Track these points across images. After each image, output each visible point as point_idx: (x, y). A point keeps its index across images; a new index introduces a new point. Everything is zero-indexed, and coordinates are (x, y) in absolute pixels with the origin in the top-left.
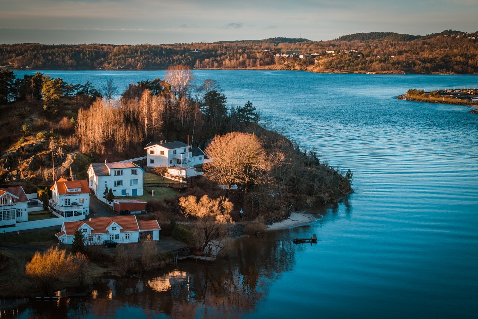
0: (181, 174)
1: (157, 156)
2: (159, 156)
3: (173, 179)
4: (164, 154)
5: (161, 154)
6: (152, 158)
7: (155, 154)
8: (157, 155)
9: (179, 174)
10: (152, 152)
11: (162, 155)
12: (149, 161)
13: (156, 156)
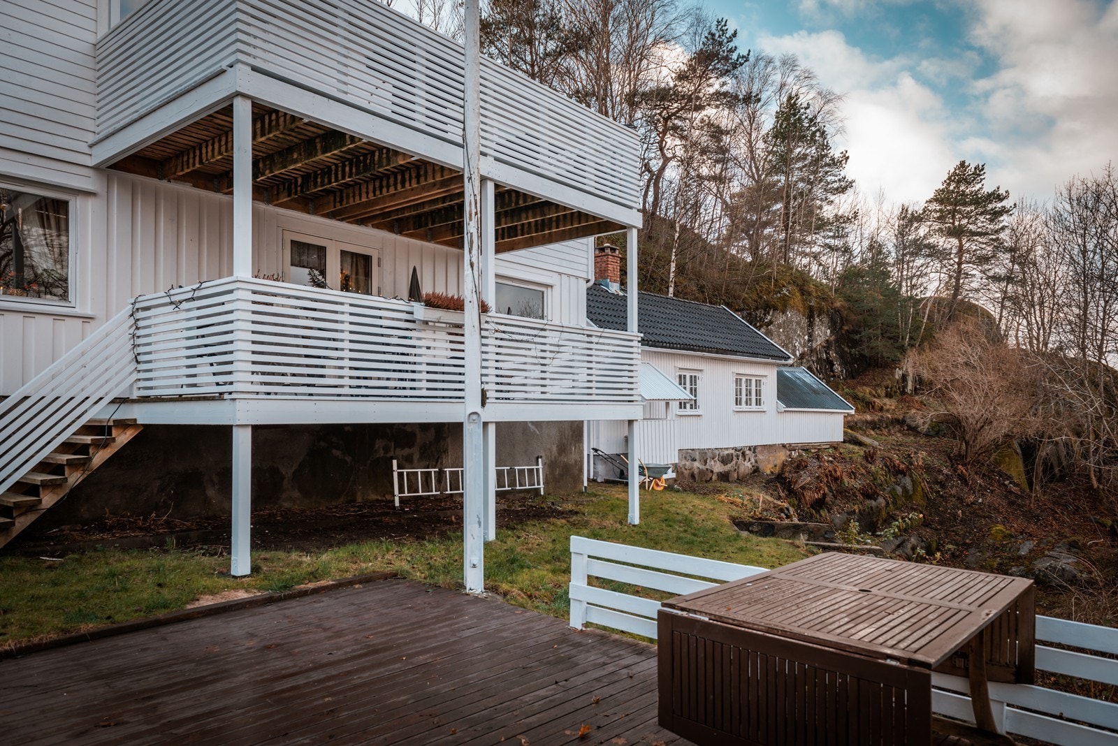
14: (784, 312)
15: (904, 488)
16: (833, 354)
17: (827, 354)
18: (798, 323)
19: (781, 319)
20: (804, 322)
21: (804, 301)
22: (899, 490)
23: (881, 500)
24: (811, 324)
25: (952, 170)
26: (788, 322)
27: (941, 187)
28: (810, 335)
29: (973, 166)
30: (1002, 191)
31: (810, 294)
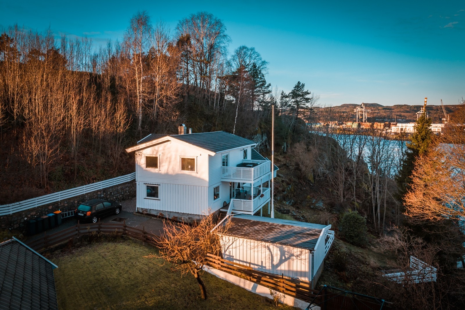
0: (281, 262)
1: (171, 176)
2: (177, 175)
3: (248, 285)
4: (192, 169)
5: (183, 168)
6: (153, 182)
7: (163, 168)
8: (171, 172)
9: (276, 261)
10: (152, 162)
11: (186, 172)
12: (141, 191)
13: (167, 175)
14: (256, 135)
15: (290, 189)
16: (267, 143)
17: (266, 143)
18: (260, 137)
19: (256, 137)
20: (261, 136)
21: (261, 130)
22: (289, 188)
23: (286, 192)
24: (262, 137)
25: (296, 85)
26: (258, 137)
27: (294, 89)
28: (262, 140)
29: (301, 83)
30: (309, 92)
31: (262, 128)
